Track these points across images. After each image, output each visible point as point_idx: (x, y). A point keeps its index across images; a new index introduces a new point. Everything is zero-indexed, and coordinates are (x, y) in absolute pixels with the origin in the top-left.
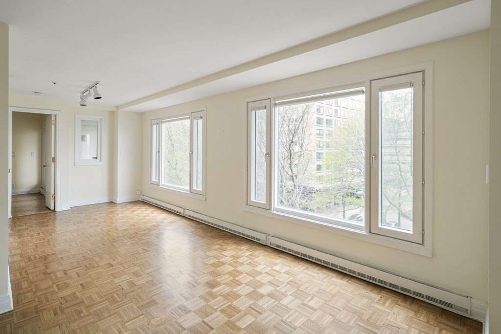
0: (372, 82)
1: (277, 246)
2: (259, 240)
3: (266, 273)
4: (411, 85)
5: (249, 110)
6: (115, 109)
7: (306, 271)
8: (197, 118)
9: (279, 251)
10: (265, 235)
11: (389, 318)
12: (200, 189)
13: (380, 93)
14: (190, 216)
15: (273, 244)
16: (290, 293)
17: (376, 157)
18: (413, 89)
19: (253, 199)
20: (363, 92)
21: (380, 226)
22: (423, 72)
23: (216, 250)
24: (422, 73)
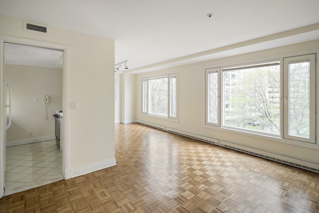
0: (284, 59)
1: (225, 146)
2: (214, 143)
3: (225, 157)
4: (308, 61)
5: (207, 73)
6: (123, 73)
7: (246, 158)
8: (172, 77)
9: (227, 149)
10: (218, 141)
11: (298, 178)
12: (175, 116)
13: (289, 65)
14: (168, 130)
15: (223, 145)
16: (242, 166)
17: (287, 98)
18: (309, 63)
19: (209, 121)
20: (278, 64)
21: (289, 135)
22: (316, 54)
23: (192, 147)
24: (314, 54)
